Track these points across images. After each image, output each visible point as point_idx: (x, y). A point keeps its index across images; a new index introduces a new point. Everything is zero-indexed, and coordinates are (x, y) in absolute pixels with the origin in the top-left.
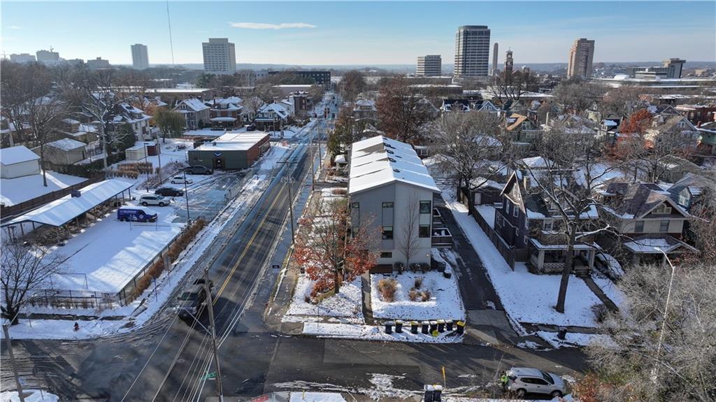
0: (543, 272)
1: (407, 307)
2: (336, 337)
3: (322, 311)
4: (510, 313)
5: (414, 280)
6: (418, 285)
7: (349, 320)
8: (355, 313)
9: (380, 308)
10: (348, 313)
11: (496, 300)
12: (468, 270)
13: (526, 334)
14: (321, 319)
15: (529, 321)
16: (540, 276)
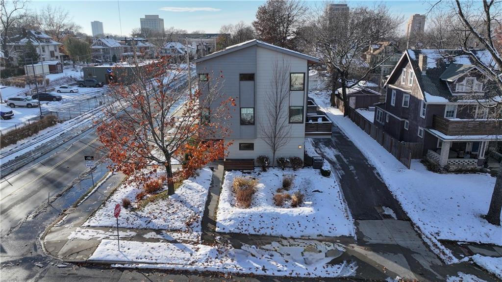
0: (447, 170)
1: (268, 215)
3: (139, 222)
4: (419, 224)
5: (282, 178)
6: (286, 185)
7: (175, 236)
8: (188, 225)
9: (229, 216)
10: (178, 224)
11: (395, 205)
12: (352, 168)
14: (133, 234)
15: (453, 238)
16: (444, 175)
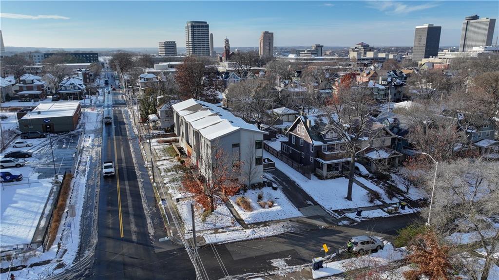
0: (327, 178)
1: (264, 213)
2: (231, 241)
3: (210, 226)
4: (323, 205)
5: (257, 195)
6: (260, 198)
7: (232, 228)
8: (233, 223)
9: (247, 217)
10: (228, 224)
11: (311, 199)
12: (284, 183)
13: (340, 217)
14: (213, 231)
15: (337, 209)
16: (325, 181)
